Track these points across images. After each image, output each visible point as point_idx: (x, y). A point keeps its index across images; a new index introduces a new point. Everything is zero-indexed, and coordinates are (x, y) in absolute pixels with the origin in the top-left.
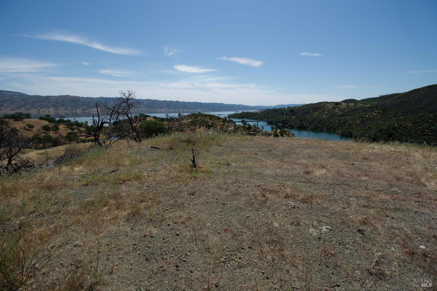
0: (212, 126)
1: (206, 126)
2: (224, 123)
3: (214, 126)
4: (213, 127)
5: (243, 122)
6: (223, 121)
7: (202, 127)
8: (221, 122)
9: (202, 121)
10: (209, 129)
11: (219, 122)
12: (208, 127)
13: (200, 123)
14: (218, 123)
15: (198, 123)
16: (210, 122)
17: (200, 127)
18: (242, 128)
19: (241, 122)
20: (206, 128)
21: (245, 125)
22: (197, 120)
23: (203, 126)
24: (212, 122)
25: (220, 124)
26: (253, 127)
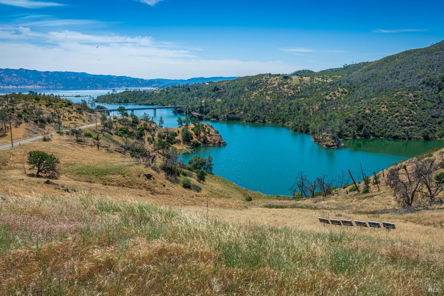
0: (49, 121)
1: (36, 122)
2: (81, 113)
3: (54, 121)
4: (53, 124)
5: (121, 110)
6: (79, 109)
7: (24, 125)
8: (75, 111)
9: (25, 111)
10: (42, 127)
11: (69, 111)
12: (39, 122)
13: (20, 116)
14: (66, 114)
15: (15, 114)
16: (47, 113)
17: (18, 124)
18: (120, 123)
19: (118, 110)
20: (32, 126)
21: (125, 117)
22: (13, 109)
23: (27, 121)
24: (53, 111)
25: (70, 115)
26: (142, 120)
